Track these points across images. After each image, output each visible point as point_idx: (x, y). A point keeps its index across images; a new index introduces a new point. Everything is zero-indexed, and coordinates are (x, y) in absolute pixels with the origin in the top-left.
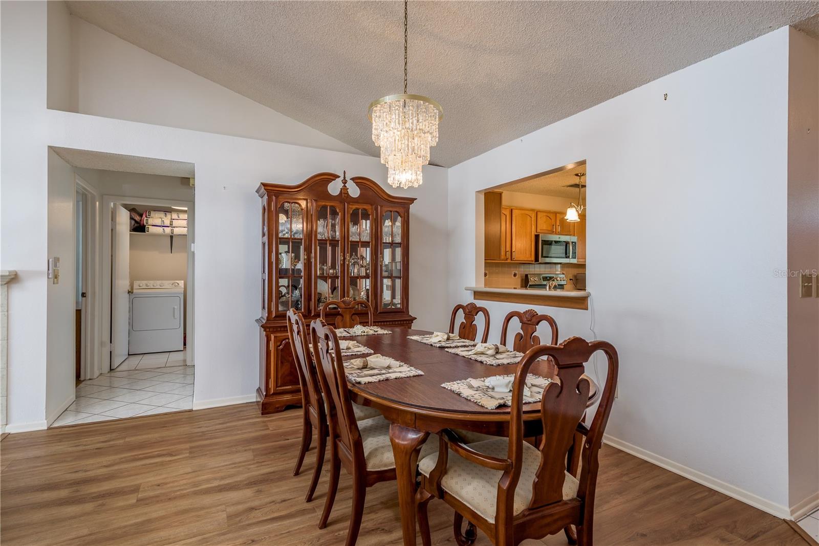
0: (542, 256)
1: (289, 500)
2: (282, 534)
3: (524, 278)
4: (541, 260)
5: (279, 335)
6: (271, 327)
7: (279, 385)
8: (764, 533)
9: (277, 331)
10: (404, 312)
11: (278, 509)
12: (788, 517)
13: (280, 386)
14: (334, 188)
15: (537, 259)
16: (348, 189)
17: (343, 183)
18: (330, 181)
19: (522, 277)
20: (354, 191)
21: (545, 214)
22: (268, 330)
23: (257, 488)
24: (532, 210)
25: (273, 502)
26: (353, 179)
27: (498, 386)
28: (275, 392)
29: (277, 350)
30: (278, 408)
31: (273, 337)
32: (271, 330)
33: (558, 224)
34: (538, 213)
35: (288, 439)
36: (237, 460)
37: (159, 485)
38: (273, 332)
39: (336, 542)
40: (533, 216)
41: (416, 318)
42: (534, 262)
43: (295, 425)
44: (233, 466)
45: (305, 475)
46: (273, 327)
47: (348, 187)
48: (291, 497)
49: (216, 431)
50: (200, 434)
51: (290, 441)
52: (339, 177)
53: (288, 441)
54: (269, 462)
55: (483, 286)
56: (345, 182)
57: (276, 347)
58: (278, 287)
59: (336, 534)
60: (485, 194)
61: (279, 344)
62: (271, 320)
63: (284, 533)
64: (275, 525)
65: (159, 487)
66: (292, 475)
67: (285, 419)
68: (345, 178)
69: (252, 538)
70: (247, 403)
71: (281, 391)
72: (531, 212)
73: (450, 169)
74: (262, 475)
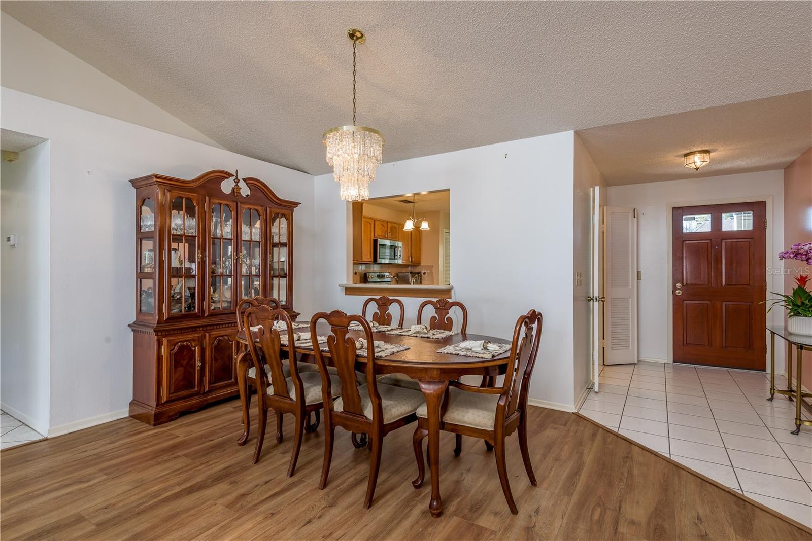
0: (380, 258)
1: (271, 480)
2: (293, 502)
3: (363, 276)
4: (379, 261)
5: (171, 338)
6: (163, 331)
7: (172, 391)
8: (569, 421)
9: (170, 335)
10: (289, 308)
11: (269, 489)
12: (575, 411)
13: (174, 393)
14: (227, 187)
15: (375, 260)
16: (241, 188)
17: (235, 182)
18: (224, 178)
19: (360, 275)
20: (245, 191)
21: (380, 222)
22: (160, 334)
23: (228, 481)
24: (371, 218)
25: (257, 485)
26: (245, 180)
27: (474, 347)
28: (168, 399)
29: (170, 354)
30: (172, 416)
31: (165, 341)
32: (164, 333)
33: (389, 231)
34: (376, 221)
35: (213, 440)
36: (177, 467)
37: (106, 508)
38: (165, 336)
39: (344, 494)
40: (372, 223)
41: (300, 314)
42: (372, 263)
43: (205, 428)
44: (178, 472)
45: (265, 461)
46: (165, 331)
47: (240, 187)
48: (271, 478)
49: (113, 451)
50: (94, 457)
51: (215, 440)
52: (233, 176)
53: (213, 441)
54: (216, 461)
55: (352, 283)
56: (237, 181)
57: (169, 351)
58: (170, 287)
59: (338, 489)
60: (353, 203)
61: (172, 347)
62: (162, 323)
63: (295, 501)
64: (279, 499)
65: (106, 510)
66: (251, 463)
67: (188, 425)
68: (237, 177)
69: (270, 512)
70: (118, 420)
71: (175, 397)
72: (371, 220)
73: (315, 177)
74: (220, 471)
